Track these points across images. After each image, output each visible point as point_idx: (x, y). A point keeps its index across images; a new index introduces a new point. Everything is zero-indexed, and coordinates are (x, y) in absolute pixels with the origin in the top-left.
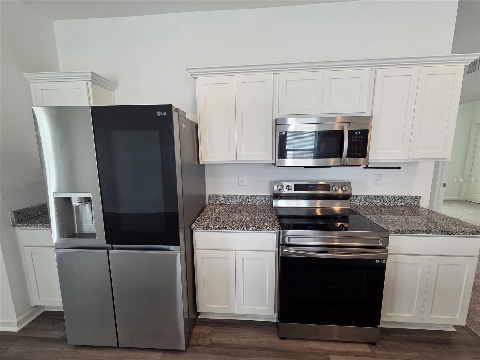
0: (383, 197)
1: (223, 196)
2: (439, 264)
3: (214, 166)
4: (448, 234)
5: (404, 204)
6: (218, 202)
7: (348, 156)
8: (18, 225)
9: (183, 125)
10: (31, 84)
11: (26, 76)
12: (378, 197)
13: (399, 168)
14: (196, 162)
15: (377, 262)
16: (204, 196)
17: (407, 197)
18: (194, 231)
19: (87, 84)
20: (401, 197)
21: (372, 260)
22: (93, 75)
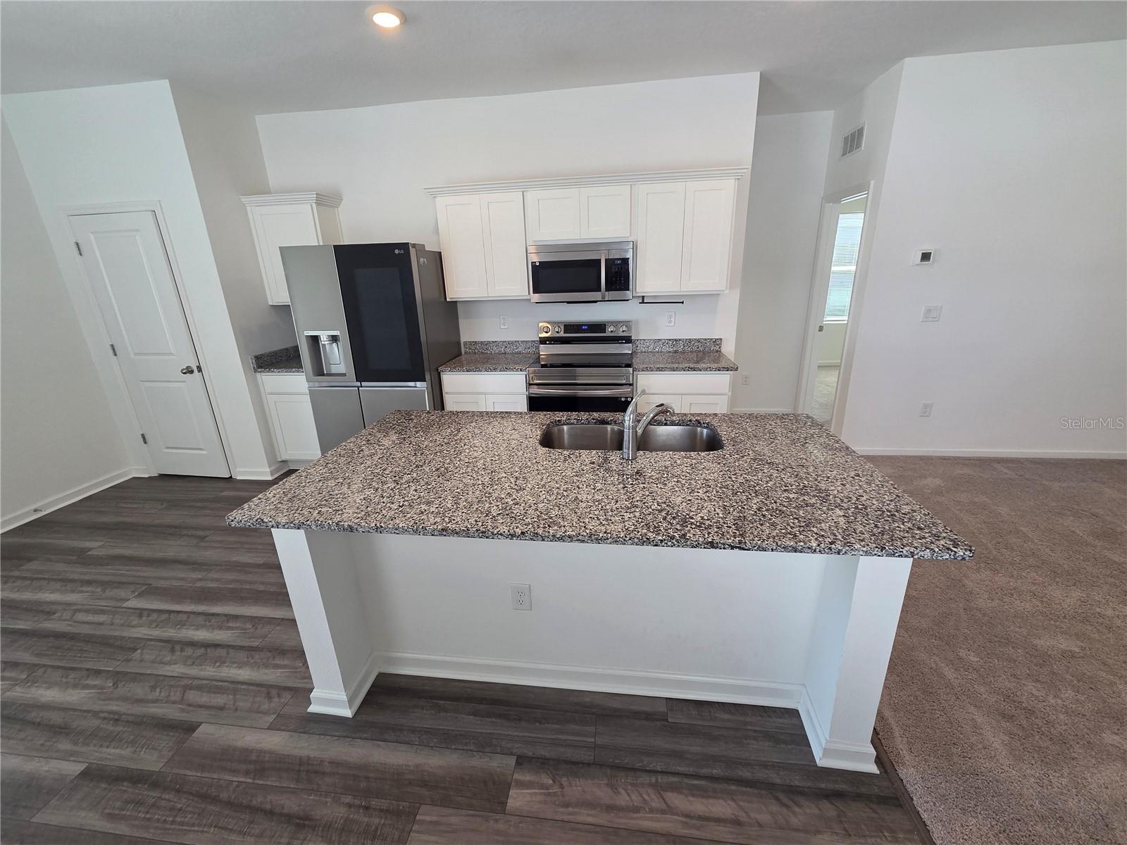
0: (676, 340)
1: (482, 343)
2: (691, 404)
3: (467, 303)
4: (694, 370)
5: (702, 349)
6: (476, 351)
7: (607, 290)
8: (260, 370)
9: (422, 260)
10: (248, 208)
11: (243, 200)
12: (670, 340)
13: (683, 303)
14: (443, 300)
15: (623, 399)
16: (459, 343)
17: (706, 340)
18: (441, 373)
19: (311, 205)
20: (698, 341)
21: (618, 398)
22: (319, 196)
